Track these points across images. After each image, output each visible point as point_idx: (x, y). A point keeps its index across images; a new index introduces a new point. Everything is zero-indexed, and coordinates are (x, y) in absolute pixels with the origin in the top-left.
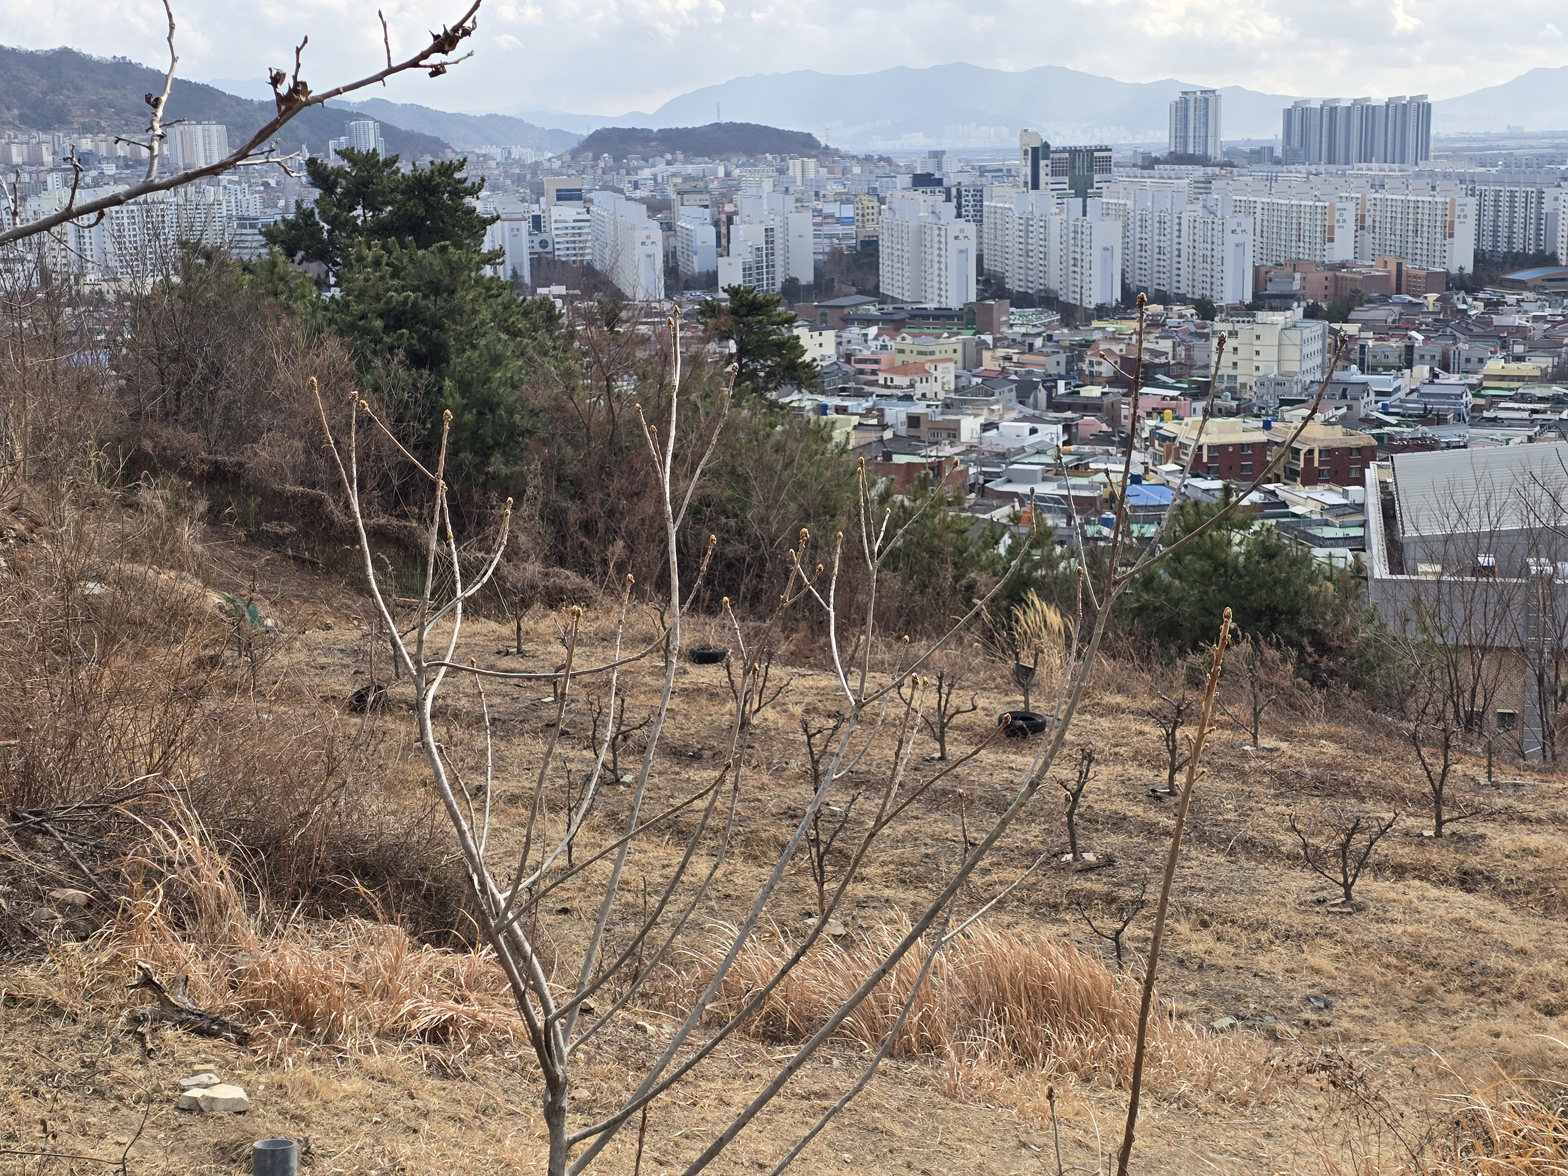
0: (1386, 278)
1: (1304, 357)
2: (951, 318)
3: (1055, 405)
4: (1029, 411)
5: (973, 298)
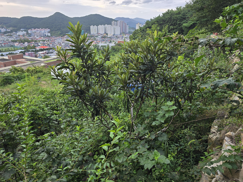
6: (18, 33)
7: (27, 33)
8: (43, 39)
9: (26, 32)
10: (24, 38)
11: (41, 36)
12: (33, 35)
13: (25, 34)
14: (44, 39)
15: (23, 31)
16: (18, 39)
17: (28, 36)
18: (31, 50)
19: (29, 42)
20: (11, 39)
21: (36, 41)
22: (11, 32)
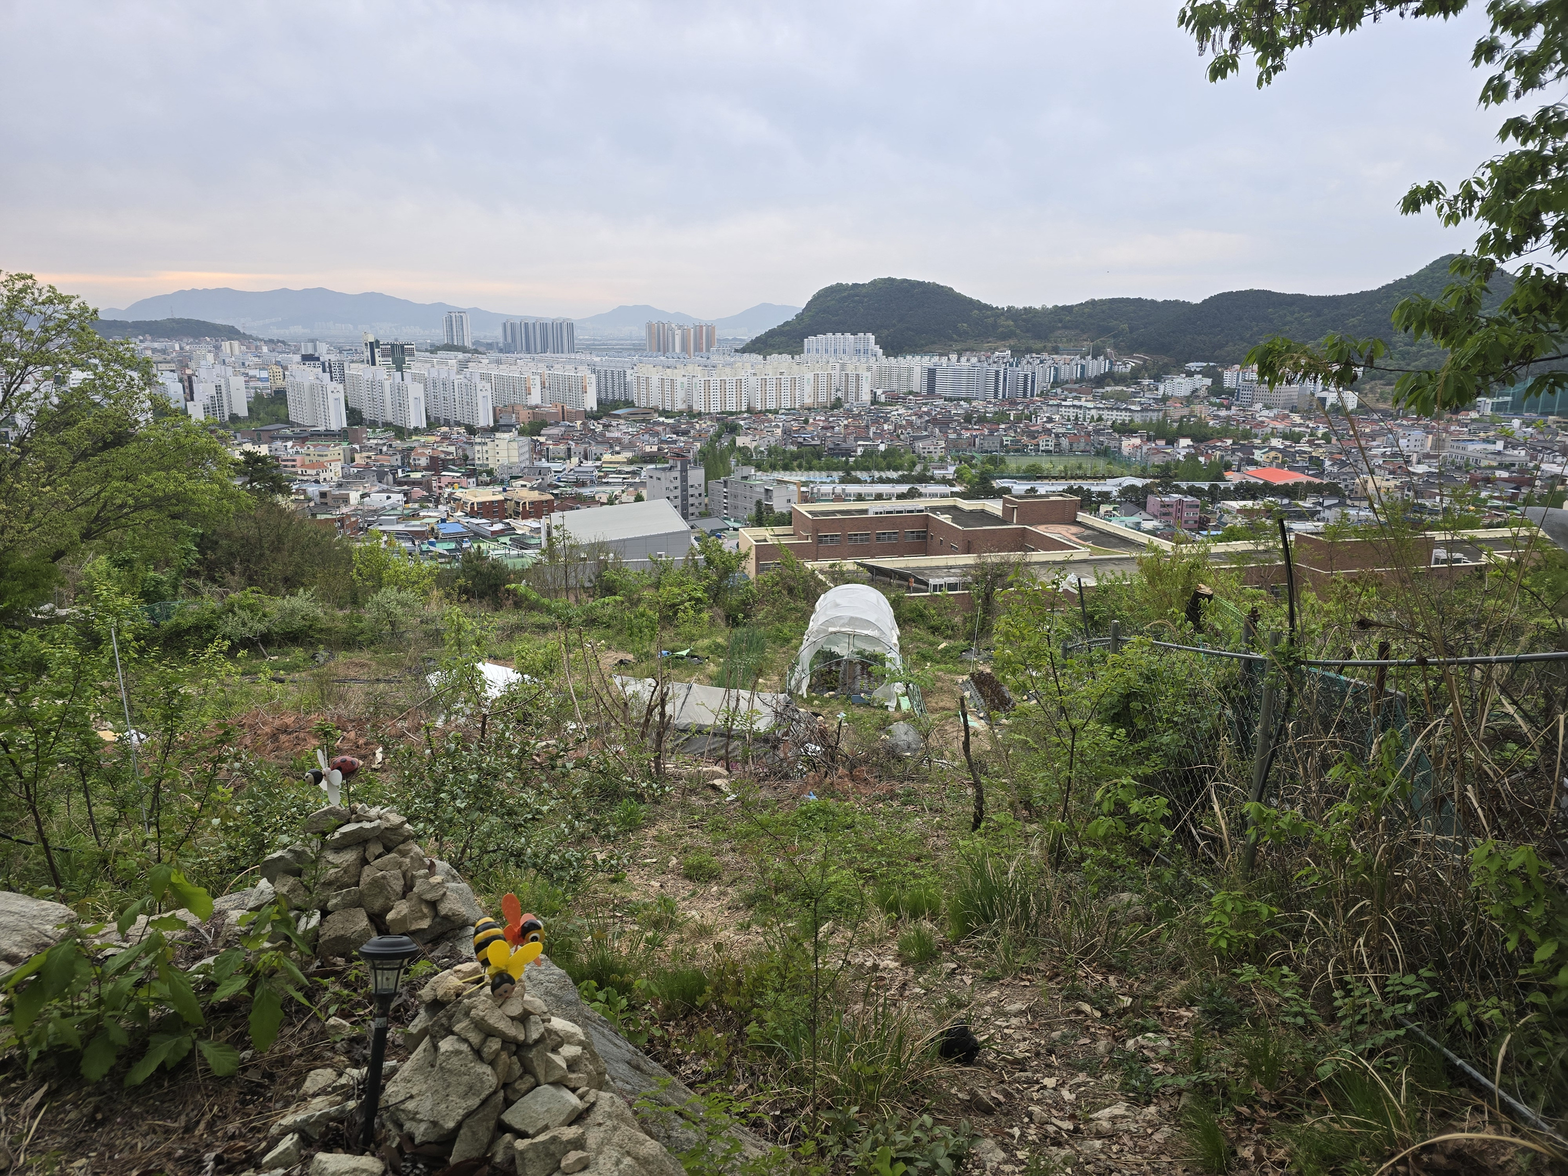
0: (557, 413)
1: (520, 455)
2: (334, 435)
3: (398, 483)
4: (385, 487)
5: (345, 425)
6: (1161, 387)
7: (1217, 389)
8: (1295, 425)
9: (1208, 381)
10: (1185, 412)
11: (1294, 410)
12: (1245, 396)
13: (1203, 392)
14: (1300, 425)
15: (1199, 373)
16: (1150, 414)
17: (1212, 404)
18: (1184, 485)
19: (1201, 436)
20: (1111, 416)
21: (1247, 435)
22: (1134, 377)
